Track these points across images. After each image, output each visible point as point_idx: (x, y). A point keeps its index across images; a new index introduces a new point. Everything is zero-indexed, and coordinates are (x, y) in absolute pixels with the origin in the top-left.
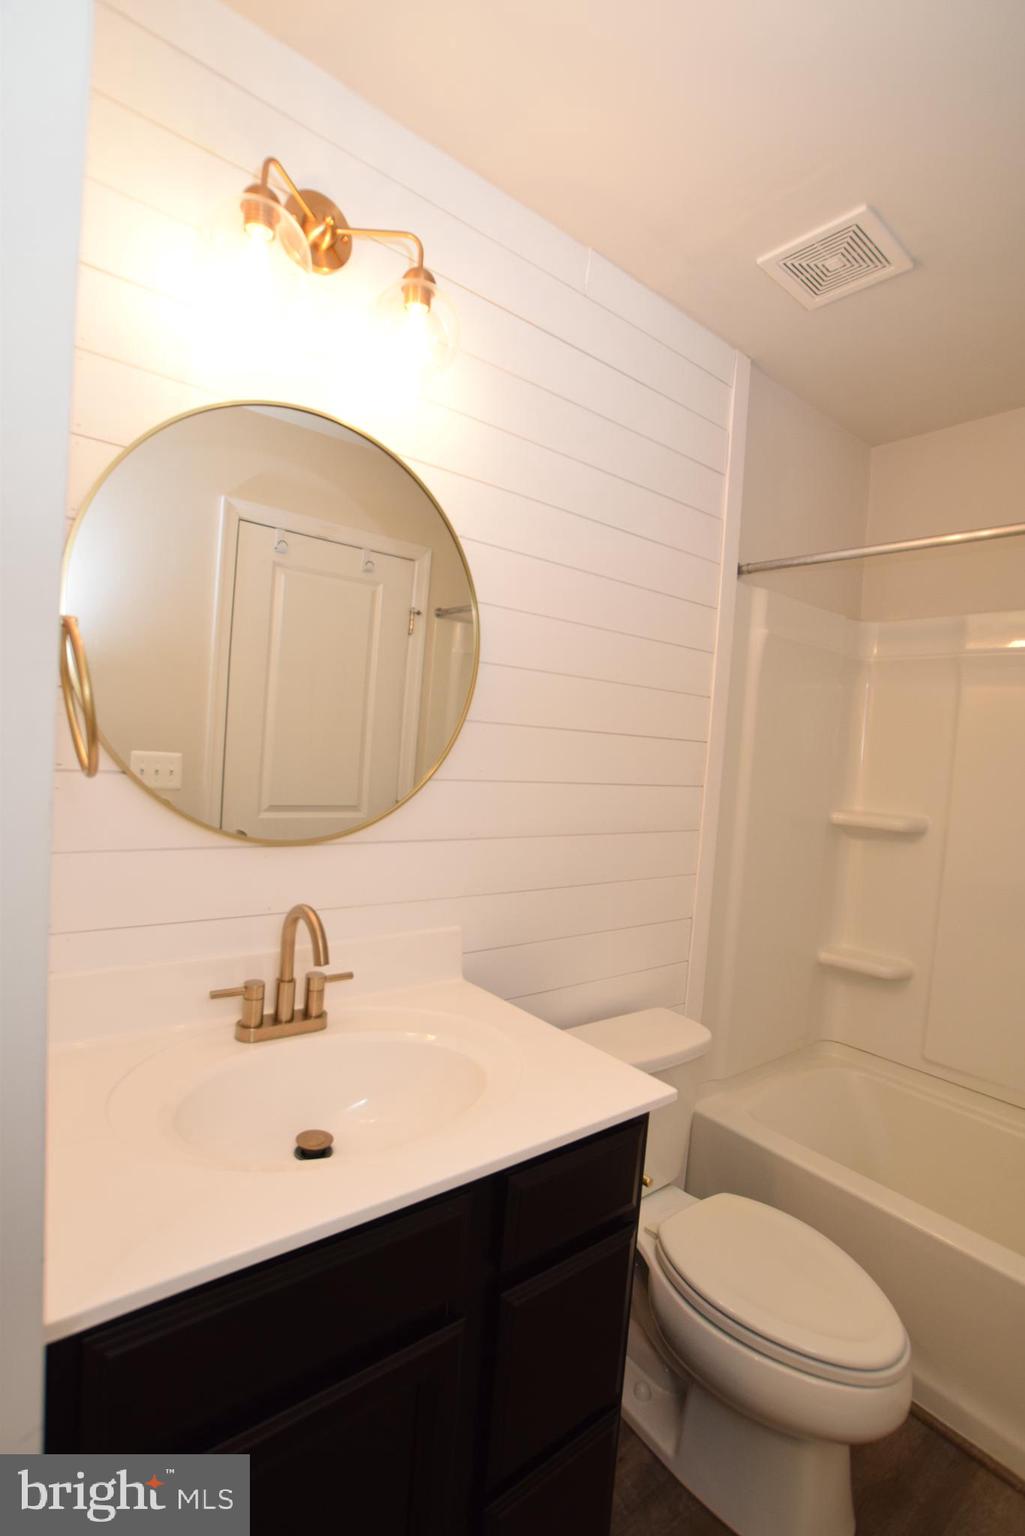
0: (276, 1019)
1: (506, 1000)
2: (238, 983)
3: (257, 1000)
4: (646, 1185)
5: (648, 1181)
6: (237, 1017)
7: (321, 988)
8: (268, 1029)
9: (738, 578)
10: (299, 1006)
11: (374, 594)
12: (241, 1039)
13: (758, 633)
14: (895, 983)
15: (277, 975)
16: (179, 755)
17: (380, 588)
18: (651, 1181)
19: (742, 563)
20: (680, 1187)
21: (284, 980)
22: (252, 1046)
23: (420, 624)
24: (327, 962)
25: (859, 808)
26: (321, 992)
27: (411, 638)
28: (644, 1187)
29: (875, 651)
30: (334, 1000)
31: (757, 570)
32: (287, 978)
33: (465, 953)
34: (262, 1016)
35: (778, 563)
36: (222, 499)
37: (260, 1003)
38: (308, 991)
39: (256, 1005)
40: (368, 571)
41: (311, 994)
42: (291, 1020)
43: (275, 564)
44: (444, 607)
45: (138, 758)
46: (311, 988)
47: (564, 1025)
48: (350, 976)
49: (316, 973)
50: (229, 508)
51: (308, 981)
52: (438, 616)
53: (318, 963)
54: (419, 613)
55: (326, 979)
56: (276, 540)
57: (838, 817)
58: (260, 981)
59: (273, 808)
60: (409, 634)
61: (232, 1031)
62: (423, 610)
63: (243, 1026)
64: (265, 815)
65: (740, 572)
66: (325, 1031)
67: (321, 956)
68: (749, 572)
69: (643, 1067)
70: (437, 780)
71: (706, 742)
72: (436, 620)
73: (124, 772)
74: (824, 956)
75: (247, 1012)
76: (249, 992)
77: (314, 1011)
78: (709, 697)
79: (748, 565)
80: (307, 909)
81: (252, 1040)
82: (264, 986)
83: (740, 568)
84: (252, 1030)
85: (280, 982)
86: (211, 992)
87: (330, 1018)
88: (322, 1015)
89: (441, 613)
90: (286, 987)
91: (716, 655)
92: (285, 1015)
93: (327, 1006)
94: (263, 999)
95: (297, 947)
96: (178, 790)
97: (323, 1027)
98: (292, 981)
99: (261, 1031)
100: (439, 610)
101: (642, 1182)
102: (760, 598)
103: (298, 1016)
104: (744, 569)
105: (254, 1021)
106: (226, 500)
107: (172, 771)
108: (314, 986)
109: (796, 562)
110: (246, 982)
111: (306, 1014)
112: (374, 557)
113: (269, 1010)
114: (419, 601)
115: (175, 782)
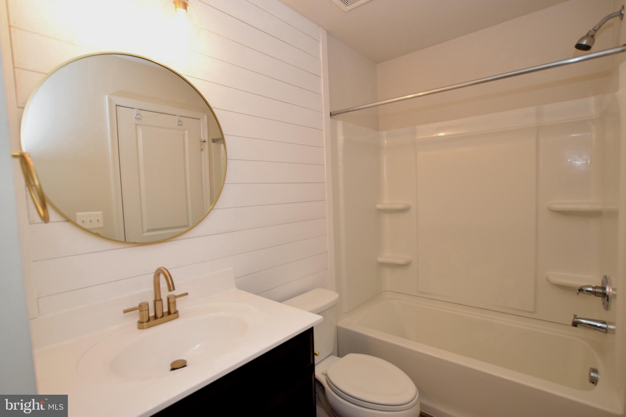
0: (156, 317)
1: (256, 294)
2: (136, 305)
3: (146, 310)
4: (316, 355)
5: (317, 353)
6: (138, 319)
7: (174, 301)
8: (152, 322)
9: (330, 118)
10: (166, 310)
11: (184, 135)
12: (140, 328)
13: (341, 138)
14: (406, 266)
15: (153, 299)
16: (101, 212)
17: (186, 132)
18: (319, 353)
19: (331, 112)
20: (334, 355)
21: (158, 300)
22: (145, 330)
23: (206, 145)
24: (174, 289)
25: (386, 203)
26: (175, 302)
27: (202, 152)
28: (315, 356)
29: (386, 142)
30: (181, 306)
31: (337, 114)
32: (158, 299)
33: (236, 278)
34: (149, 317)
35: (345, 111)
36: (107, 97)
37: (147, 311)
38: (169, 303)
39: (145, 313)
40: (179, 125)
41: (170, 304)
42: (163, 316)
43: (136, 125)
44: (215, 138)
45: (80, 216)
46: (170, 301)
47: (281, 301)
48: (187, 294)
49: (170, 295)
50: (110, 101)
51: (168, 299)
52: (213, 142)
53: (170, 290)
54: (205, 141)
55: (176, 297)
56: (135, 115)
57: (379, 206)
58: (146, 302)
59: (149, 231)
60: (202, 151)
61: (136, 325)
62: (206, 139)
63: (141, 322)
64: (145, 234)
65: (331, 115)
66: (178, 318)
67: (171, 287)
68: (334, 115)
69: (313, 312)
70: (214, 209)
71: (325, 183)
72: (213, 144)
73: (68, 221)
74: (380, 260)
75: (142, 316)
76: (142, 307)
77: (172, 311)
78: (324, 165)
79: (334, 112)
80: (163, 269)
81: (145, 327)
82: (148, 304)
83: (331, 113)
84: (145, 323)
85: (155, 301)
86: (124, 311)
87: (180, 313)
88: (176, 312)
89: (214, 141)
90: (158, 303)
91: (325, 149)
92: (159, 314)
93: (178, 308)
94: (148, 309)
95: (161, 286)
96: (102, 228)
97: (177, 317)
98: (161, 300)
99: (149, 323)
100: (213, 139)
101: (314, 354)
102: (340, 124)
103: (166, 314)
104: (332, 113)
105: (146, 319)
106: (108, 97)
107: (98, 220)
108: (171, 301)
109: (351, 110)
110: (140, 304)
111: (169, 313)
112: (182, 119)
113: (152, 314)
114: (204, 136)
115: (101, 225)
